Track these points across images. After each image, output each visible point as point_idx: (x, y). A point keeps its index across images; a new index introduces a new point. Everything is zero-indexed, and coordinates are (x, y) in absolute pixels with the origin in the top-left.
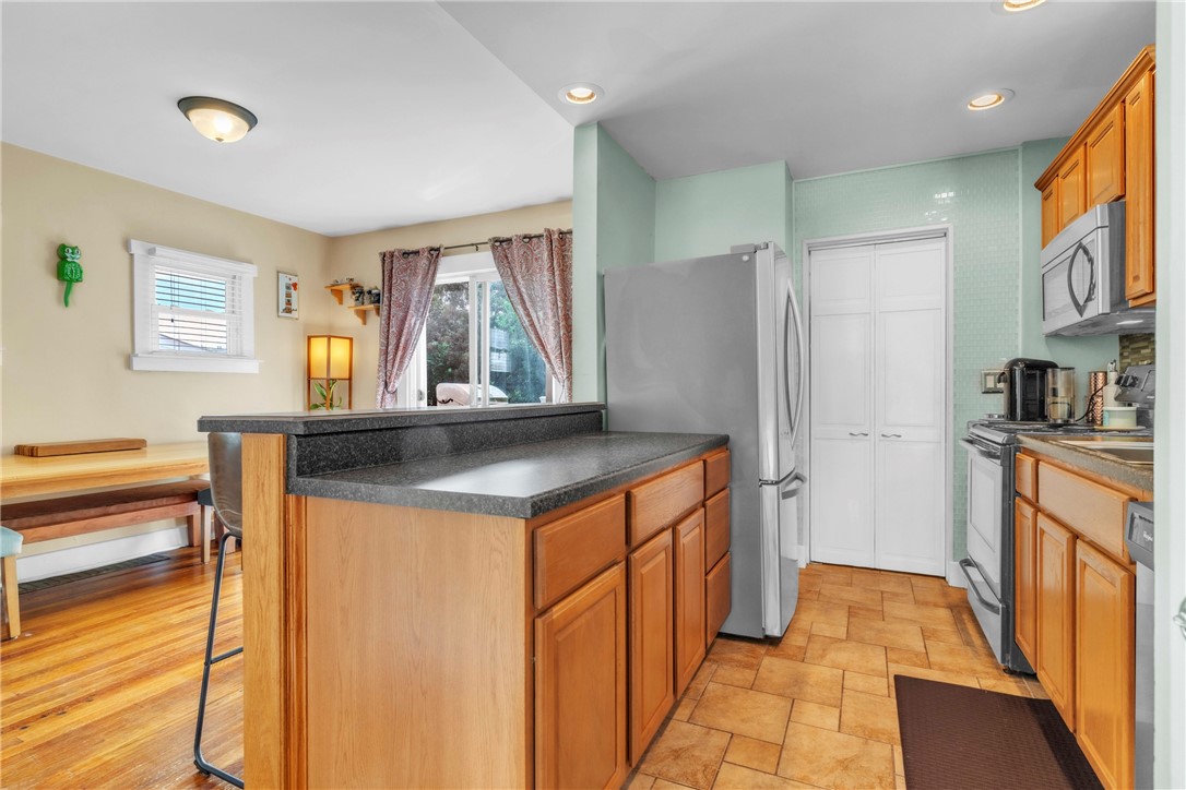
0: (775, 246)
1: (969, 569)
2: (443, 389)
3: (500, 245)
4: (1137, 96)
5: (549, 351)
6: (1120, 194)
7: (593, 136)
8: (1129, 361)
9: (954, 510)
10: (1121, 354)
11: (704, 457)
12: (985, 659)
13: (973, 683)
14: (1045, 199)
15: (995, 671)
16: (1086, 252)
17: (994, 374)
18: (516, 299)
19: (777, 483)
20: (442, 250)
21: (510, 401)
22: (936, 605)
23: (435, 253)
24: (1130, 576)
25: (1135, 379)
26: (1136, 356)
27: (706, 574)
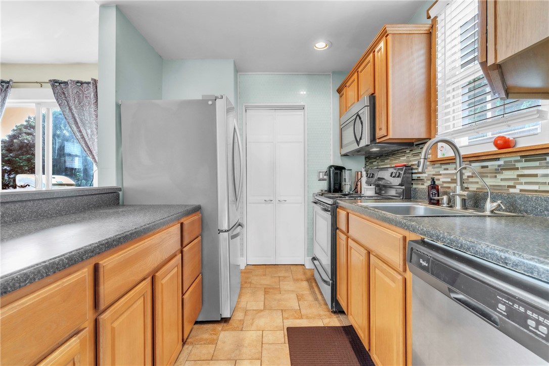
0: (227, 98)
1: (315, 261)
2: (21, 179)
3: (57, 85)
4: (380, 49)
5: (95, 154)
6: (373, 92)
7: (112, 14)
8: (368, 167)
9: (308, 234)
10: (366, 164)
11: (182, 221)
12: (324, 307)
13: (320, 324)
14: (341, 97)
15: (328, 313)
16: (360, 118)
17: (323, 172)
18: (72, 121)
19: (228, 231)
20: (11, 83)
21: (77, 185)
22: (302, 280)
23: (5, 85)
24: (403, 278)
25: (373, 174)
26: (371, 165)
27: (183, 295)
